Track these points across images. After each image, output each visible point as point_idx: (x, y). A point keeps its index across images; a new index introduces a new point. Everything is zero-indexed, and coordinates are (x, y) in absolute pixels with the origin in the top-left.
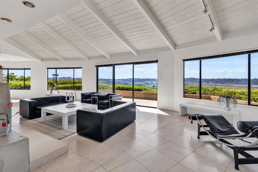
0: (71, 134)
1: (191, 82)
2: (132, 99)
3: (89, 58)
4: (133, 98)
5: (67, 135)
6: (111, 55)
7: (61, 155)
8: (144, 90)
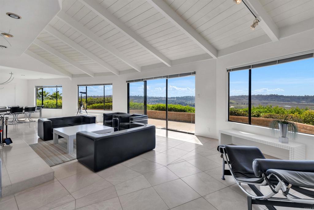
0: (71, 160)
1: (271, 101)
2: (165, 121)
3: (120, 72)
4: (167, 119)
5: (66, 160)
6: (143, 68)
7: (44, 183)
8: (189, 110)
